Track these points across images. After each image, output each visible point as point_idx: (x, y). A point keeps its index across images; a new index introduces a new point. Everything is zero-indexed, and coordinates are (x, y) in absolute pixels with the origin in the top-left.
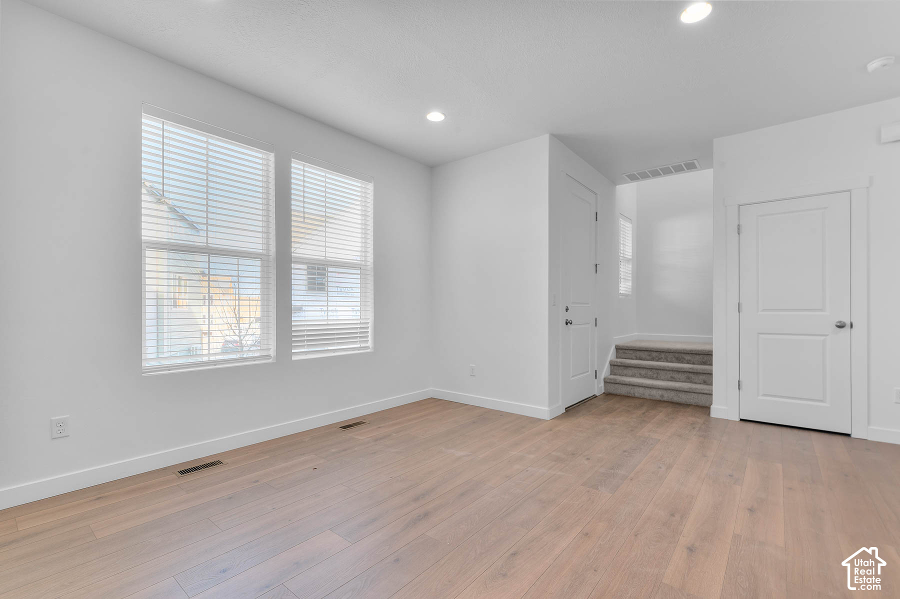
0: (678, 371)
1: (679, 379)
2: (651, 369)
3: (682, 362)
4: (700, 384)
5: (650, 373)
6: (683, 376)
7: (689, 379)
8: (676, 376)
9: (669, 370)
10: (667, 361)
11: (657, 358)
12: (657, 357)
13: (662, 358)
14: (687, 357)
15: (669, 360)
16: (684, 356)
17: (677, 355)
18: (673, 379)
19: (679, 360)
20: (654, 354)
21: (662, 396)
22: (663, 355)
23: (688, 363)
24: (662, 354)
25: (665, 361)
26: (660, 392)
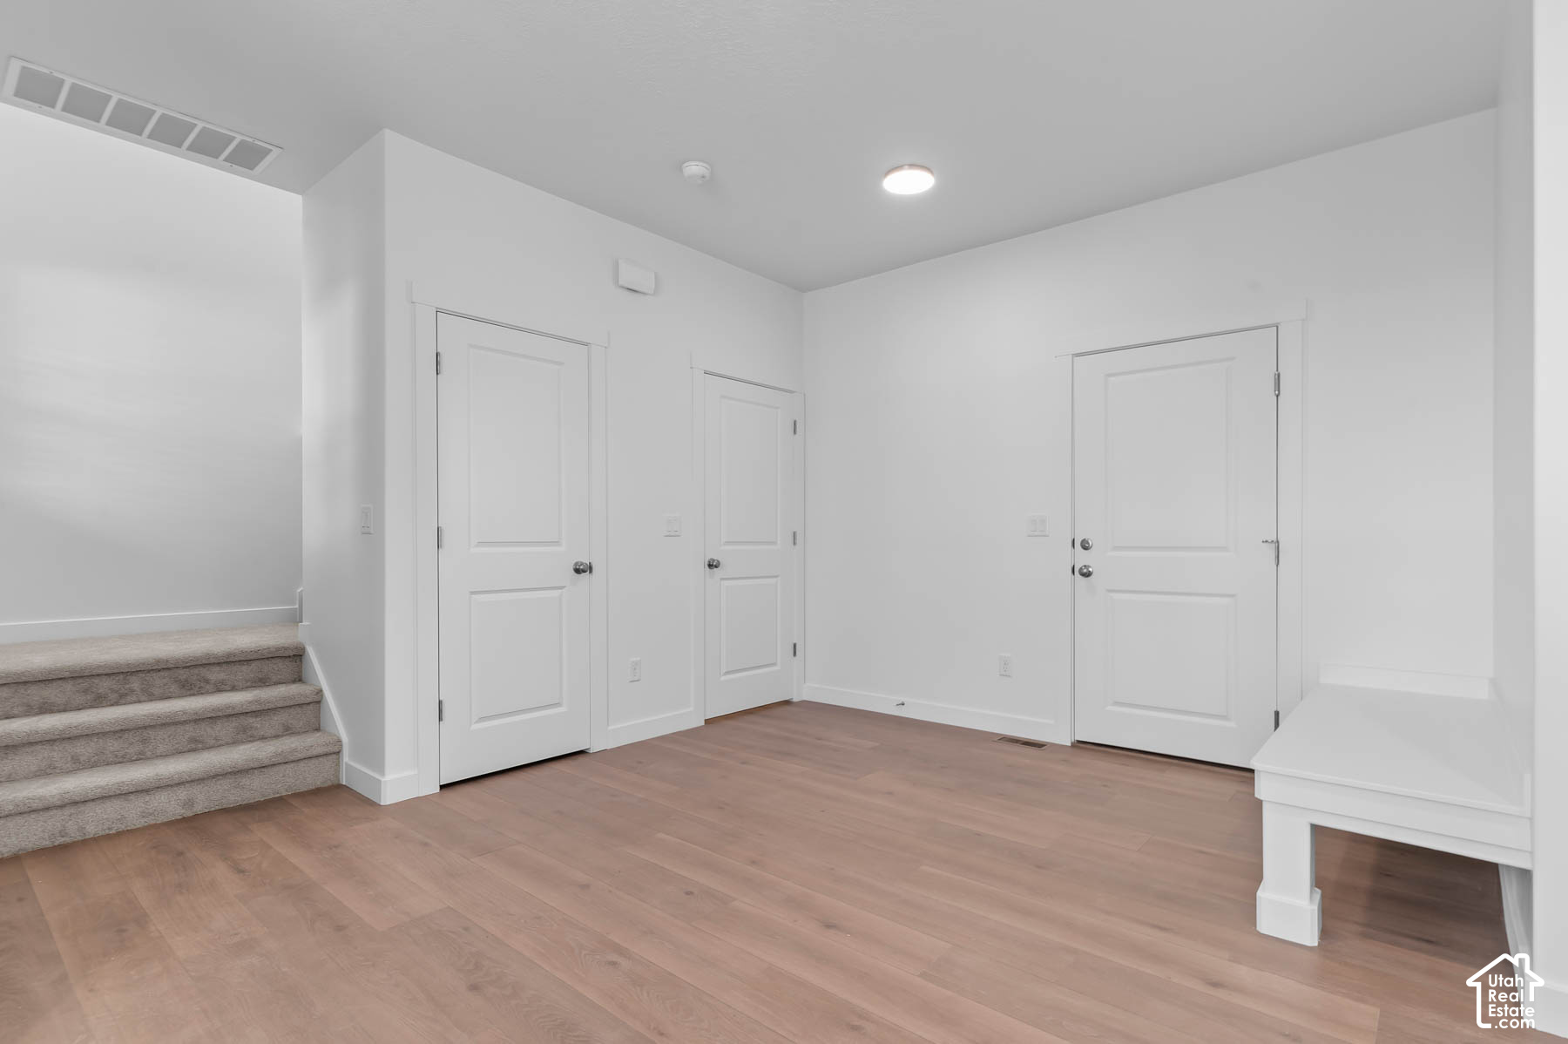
0: (213, 718)
1: (216, 739)
2: (121, 731)
3: (200, 692)
4: (277, 737)
5: (113, 745)
6: (224, 730)
7: (244, 731)
8: (206, 731)
9: (185, 722)
10: (152, 698)
11: (113, 696)
12: (112, 691)
13: (132, 691)
14: (215, 675)
15: (157, 691)
16: (204, 672)
17: (183, 675)
18: (196, 746)
19: (189, 688)
20: (104, 685)
21: (190, 803)
22: (135, 683)
23: (219, 691)
24: (133, 679)
25: (143, 698)
26: (182, 794)
